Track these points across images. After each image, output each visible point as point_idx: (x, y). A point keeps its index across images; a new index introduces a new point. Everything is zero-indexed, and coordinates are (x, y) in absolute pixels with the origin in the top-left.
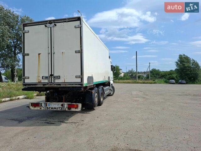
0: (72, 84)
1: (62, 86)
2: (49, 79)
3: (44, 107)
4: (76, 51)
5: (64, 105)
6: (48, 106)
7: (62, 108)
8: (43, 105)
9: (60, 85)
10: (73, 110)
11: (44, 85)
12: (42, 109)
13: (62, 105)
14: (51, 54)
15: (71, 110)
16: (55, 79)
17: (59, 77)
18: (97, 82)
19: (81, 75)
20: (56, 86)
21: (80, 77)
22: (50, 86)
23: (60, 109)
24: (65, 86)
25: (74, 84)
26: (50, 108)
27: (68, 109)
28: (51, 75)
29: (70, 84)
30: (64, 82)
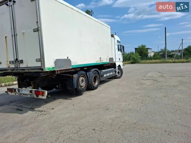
0: (34, 69)
1: (26, 71)
2: (15, 63)
3: (18, 92)
4: (34, 30)
5: (32, 91)
6: (20, 92)
7: (31, 94)
8: (17, 90)
9: (24, 70)
10: (40, 97)
11: (12, 70)
12: (17, 94)
13: (31, 92)
14: (15, 36)
15: (38, 97)
16: (19, 64)
17: (22, 62)
18: (79, 65)
19: (41, 57)
20: (21, 71)
21: (39, 61)
22: (17, 71)
23: (30, 95)
24: (28, 71)
25: (35, 69)
26: (22, 94)
27: (36, 96)
28: (17, 59)
29: (32, 69)
30: (27, 66)
